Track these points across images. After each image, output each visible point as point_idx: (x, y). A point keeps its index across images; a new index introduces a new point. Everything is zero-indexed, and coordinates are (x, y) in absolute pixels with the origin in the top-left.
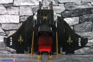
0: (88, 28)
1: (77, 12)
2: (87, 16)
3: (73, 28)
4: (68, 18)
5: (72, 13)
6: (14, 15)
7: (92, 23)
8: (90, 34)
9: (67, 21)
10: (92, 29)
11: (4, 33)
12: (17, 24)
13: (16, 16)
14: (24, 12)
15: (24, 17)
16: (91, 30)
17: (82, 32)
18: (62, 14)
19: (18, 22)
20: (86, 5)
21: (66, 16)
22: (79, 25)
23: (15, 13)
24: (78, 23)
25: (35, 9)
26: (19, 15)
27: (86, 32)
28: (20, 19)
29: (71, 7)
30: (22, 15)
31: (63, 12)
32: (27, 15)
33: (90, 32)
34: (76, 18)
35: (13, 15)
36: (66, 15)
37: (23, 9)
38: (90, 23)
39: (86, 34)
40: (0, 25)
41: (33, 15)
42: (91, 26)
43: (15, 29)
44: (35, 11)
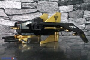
0: (80, 15)
1: (71, 2)
2: (79, 5)
3: (68, 15)
4: (63, 6)
5: (67, 2)
6: (16, 1)
7: (83, 11)
9: (63, 8)
10: (83, 16)
11: (7, 17)
12: (19, 9)
13: (18, 2)
15: (25, 3)
16: (82, 17)
17: (75, 18)
18: (59, 2)
19: (20, 8)
22: (73, 12)
24: (72, 10)
26: (21, 1)
27: (78, 18)
28: (22, 6)
30: (23, 2)
32: (28, 2)
33: (81, 19)
34: (70, 6)
36: (62, 3)
38: (82, 11)
39: (78, 20)
40: (4, 10)
41: (34, 2)
42: (83, 13)
43: (18, 14)
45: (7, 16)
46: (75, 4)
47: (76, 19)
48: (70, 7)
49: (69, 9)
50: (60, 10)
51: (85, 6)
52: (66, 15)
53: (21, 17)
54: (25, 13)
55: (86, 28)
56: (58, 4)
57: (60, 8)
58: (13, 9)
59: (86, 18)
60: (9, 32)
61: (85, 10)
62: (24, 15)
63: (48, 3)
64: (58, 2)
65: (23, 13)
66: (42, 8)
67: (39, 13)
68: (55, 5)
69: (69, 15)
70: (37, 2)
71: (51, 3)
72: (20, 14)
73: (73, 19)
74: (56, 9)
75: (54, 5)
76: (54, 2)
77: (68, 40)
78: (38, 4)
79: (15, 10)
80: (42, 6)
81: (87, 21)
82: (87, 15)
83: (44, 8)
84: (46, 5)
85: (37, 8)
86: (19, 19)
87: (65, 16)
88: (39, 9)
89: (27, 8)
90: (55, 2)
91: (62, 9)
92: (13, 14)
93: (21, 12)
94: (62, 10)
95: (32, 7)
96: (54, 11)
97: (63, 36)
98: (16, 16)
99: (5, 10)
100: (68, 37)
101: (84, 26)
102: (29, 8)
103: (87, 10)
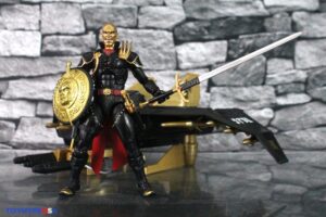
0: (254, 75)
1: (221, 28)
2: (250, 38)
4: (193, 45)
5: (205, 28)
6: (23, 30)
7: (264, 59)
8: (258, 92)
9: (191, 51)
10: (265, 78)
12: (32, 58)
13: (30, 33)
14: (56, 22)
15: (55, 37)
16: (261, 81)
17: (235, 86)
18: (176, 30)
19: (36, 51)
20: (248, 6)
21: (188, 38)
23: (29, 23)
24: (223, 58)
25: (92, 14)
26: (39, 30)
27: (246, 86)
28: (43, 45)
29: (203, 10)
30: (49, 32)
31: (178, 25)
32: (65, 32)
33: (259, 88)
34: (218, 43)
35: (21, 32)
36: (188, 34)
37: (54, 12)
38: (261, 60)
39: (246, 92)
41: (86, 32)
42: (262, 70)
43: (27, 74)
44: (92, 21)
46: (236, 37)
47: (238, 89)
48: (217, 46)
49: (216, 54)
50: (179, 57)
53: (38, 84)
54: (54, 71)
55: (274, 123)
56: (174, 37)
57: (179, 52)
58: (12, 57)
59: (275, 86)
62: (50, 78)
63: (138, 36)
64: (172, 30)
65: (46, 72)
68: (163, 41)
70: (97, 32)
71: (149, 35)
72: (36, 74)
73: (227, 91)
74: (165, 54)
75: (159, 43)
76: (159, 32)
77: (212, 166)
79: (18, 60)
81: (278, 94)
82: (281, 76)
86: (32, 91)
89: (59, 54)
90: (161, 29)
91: (187, 53)
92: (12, 74)
93: (41, 67)
94: (189, 59)
96: (159, 61)
98: (20, 81)
101: (267, 113)
102: (68, 54)
103: (280, 57)
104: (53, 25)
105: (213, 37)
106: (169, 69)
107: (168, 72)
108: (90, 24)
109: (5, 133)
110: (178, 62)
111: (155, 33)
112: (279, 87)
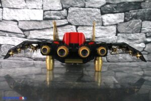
0: (136, 28)
1: (122, 7)
2: (135, 12)
4: (109, 15)
5: (114, 7)
7: (141, 21)
8: (138, 36)
10: (141, 30)
11: (22, 34)
12: (39, 21)
13: (38, 10)
14: (49, 5)
15: (49, 12)
16: (139, 31)
17: (128, 33)
18: (102, 8)
19: (41, 18)
21: (107, 12)
22: (125, 24)
23: (38, 6)
24: (123, 21)
25: (65, 1)
26: (42, 9)
27: (133, 33)
28: (44, 15)
30: (46, 10)
31: (103, 6)
32: (53, 9)
33: (138, 34)
34: (120, 14)
35: (34, 10)
36: (107, 10)
38: (139, 21)
39: (133, 36)
40: (17, 23)
41: (63, 9)
42: (140, 26)
43: (37, 28)
44: (65, 4)
45: (22, 32)
46: (128, 11)
47: (130, 34)
48: (119, 15)
49: (119, 19)
50: (103, 20)
51: (144, 13)
52: (114, 28)
53: (42, 32)
54: (49, 27)
55: (145, 49)
56: (101, 11)
57: (103, 18)
58: (31, 20)
59: (145, 33)
60: (24, 57)
61: (143, 19)
62: (47, 30)
63: (85, 11)
64: (100, 8)
65: (46, 27)
66: (76, 18)
67: (70, 26)
68: (96, 13)
69: (118, 28)
70: (67, 9)
71: (90, 11)
72: (41, 28)
73: (125, 35)
74: (97, 19)
75: (94, 14)
78: (69, 11)
79: (33, 22)
80: (75, 15)
81: (147, 37)
82: (148, 29)
83: (78, 18)
84: (81, 13)
85: (68, 18)
86: (40, 35)
87: (112, 31)
88: (70, 21)
89: (51, 19)
90: (95, 8)
91: (107, 19)
92: (31, 28)
93: (43, 25)
94: (108, 21)
95: (59, 18)
97: (108, 62)
98: (35, 31)
99: (19, 22)
100: (117, 63)
101: (142, 45)
102: (55, 19)
103: (148, 20)
104: (48, 6)
105: (118, 11)
106: (99, 25)
107: (99, 27)
108: (64, 6)
109: (29, 53)
110: (103, 22)
111: (93, 10)
112: (148, 34)
